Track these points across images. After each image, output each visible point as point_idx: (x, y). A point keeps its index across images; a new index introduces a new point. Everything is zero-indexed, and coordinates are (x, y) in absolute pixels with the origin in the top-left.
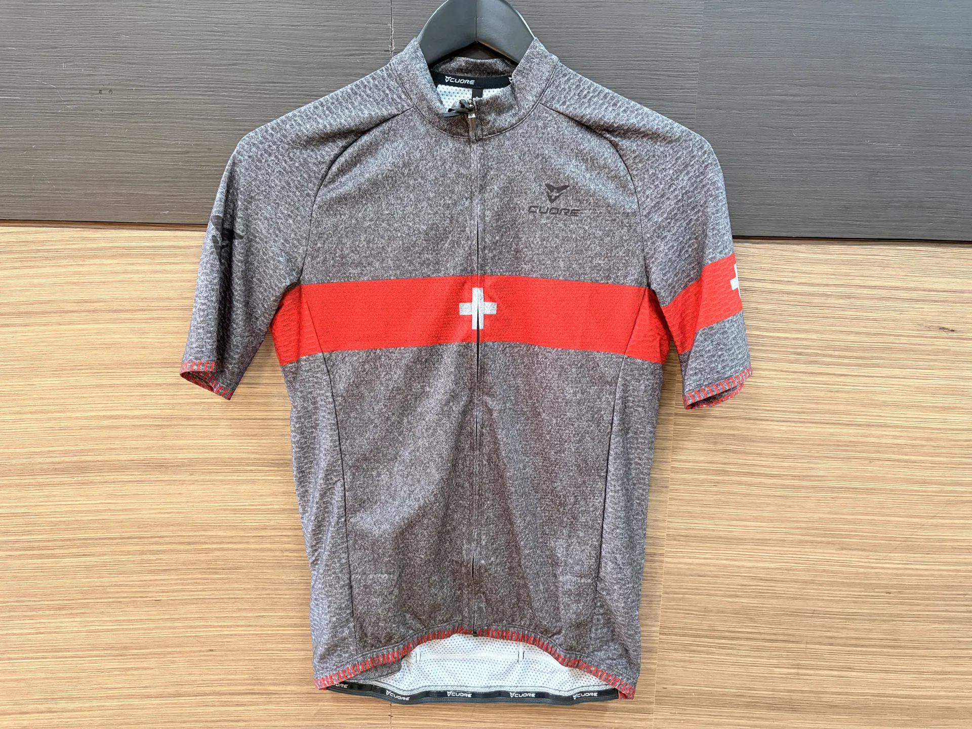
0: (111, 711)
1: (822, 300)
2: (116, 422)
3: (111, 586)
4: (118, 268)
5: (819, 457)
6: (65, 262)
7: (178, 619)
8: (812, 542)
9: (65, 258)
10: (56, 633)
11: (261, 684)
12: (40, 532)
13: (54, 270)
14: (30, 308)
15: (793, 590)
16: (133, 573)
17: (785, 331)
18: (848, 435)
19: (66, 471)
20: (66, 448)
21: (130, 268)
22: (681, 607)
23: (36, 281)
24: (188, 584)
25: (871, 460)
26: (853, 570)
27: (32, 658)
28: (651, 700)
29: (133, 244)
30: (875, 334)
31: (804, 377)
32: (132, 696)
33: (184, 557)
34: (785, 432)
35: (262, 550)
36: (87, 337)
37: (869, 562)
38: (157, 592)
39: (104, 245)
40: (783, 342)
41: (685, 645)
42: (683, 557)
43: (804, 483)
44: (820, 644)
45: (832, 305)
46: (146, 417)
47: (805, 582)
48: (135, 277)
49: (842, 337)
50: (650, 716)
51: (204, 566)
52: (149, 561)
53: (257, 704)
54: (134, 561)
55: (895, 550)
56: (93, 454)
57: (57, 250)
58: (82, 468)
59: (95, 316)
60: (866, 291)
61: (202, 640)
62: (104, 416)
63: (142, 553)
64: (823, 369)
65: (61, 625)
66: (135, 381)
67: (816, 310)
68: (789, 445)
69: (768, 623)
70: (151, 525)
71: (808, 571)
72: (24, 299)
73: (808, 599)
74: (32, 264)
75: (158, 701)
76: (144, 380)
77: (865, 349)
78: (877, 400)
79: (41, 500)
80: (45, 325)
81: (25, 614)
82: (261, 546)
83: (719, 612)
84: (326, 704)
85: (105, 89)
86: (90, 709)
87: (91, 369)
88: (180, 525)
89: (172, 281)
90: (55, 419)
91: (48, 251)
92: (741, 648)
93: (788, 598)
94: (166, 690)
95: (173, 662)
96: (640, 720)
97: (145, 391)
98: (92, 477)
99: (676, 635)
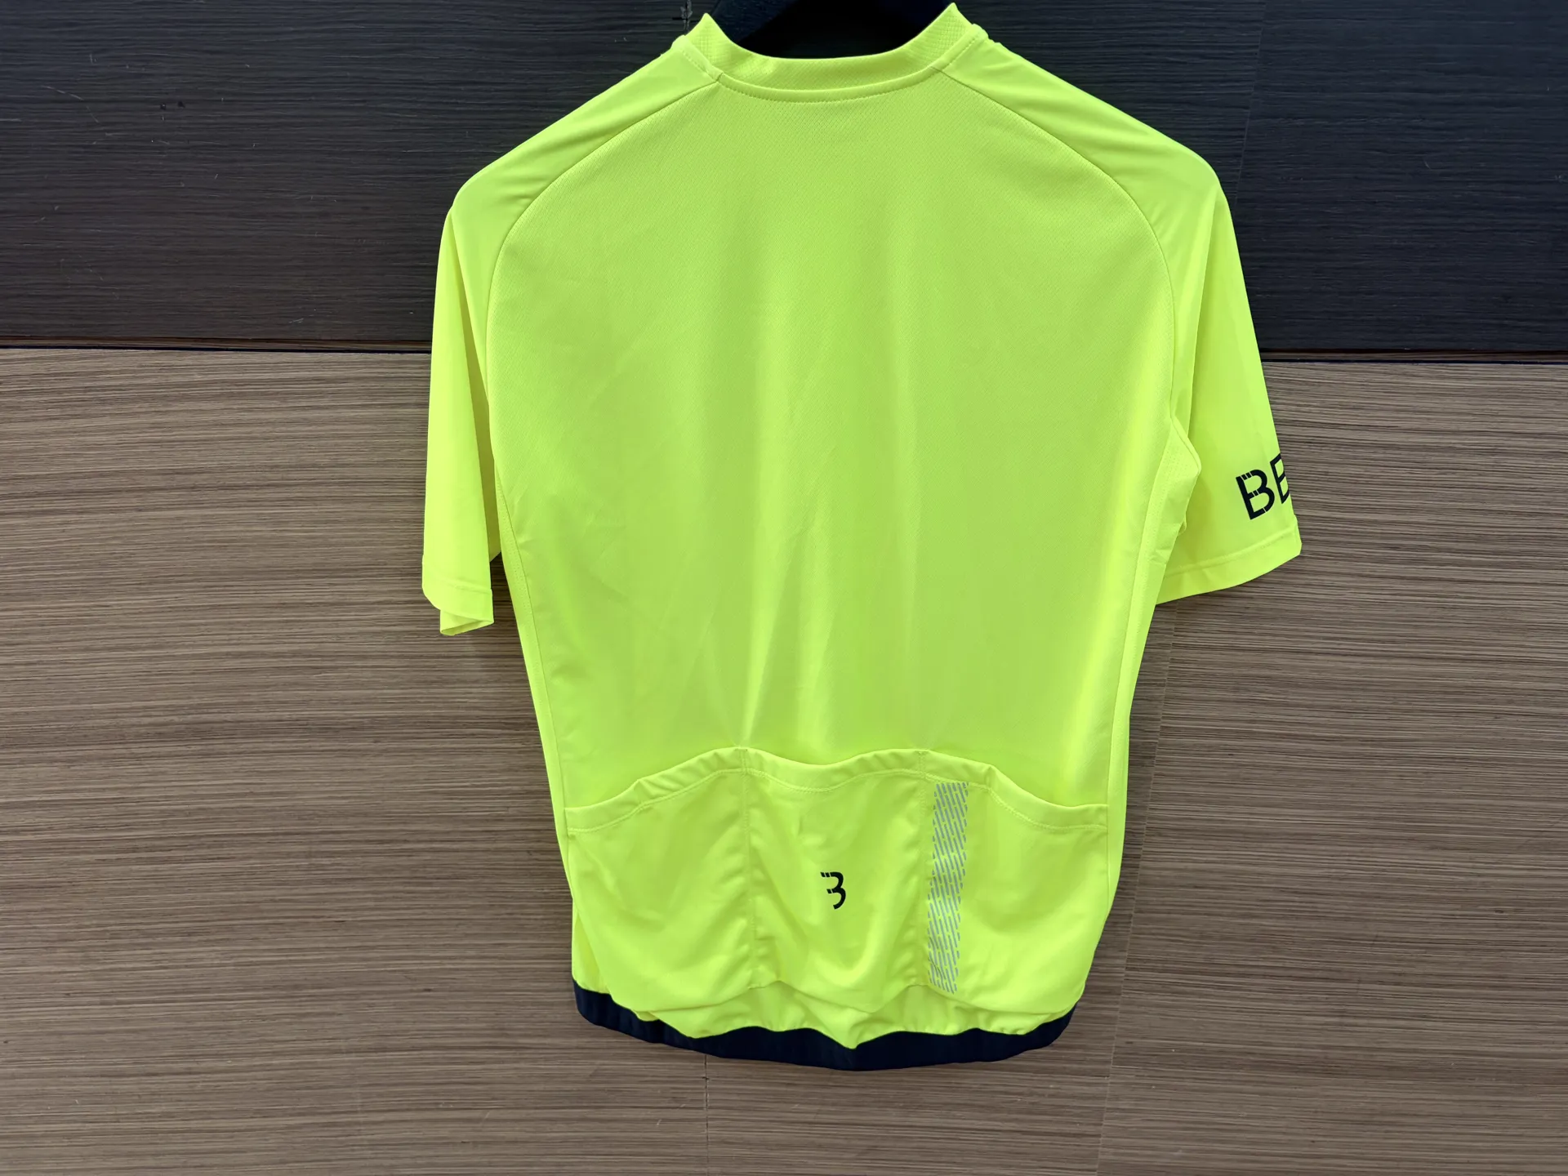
0: (282, 1072)
1: (1447, 458)
2: (248, 663)
3: (266, 901)
4: (226, 417)
5: (1407, 711)
6: (136, 408)
7: (373, 948)
8: (1384, 838)
9: (134, 400)
10: (187, 967)
11: (507, 1036)
12: (145, 826)
13: (118, 422)
14: (87, 484)
15: (1346, 907)
16: (299, 883)
17: (1373, 510)
18: (1467, 676)
19: (178, 736)
20: (174, 702)
21: (247, 416)
22: (1163, 931)
23: (89, 439)
24: (386, 899)
25: (1497, 715)
26: (1444, 878)
27: (154, 1002)
28: (1108, 1058)
29: (247, 376)
30: (1530, 514)
31: (1399, 586)
32: (311, 1052)
33: (375, 861)
34: (1357, 672)
35: (497, 851)
36: (187, 530)
37: (1473, 868)
38: (337, 911)
39: (198, 378)
40: (1369, 529)
41: (1163, 984)
42: (1172, 860)
43: (1381, 751)
44: (1382, 983)
45: (1461, 466)
46: (294, 654)
47: (1364, 896)
48: (257, 431)
49: (1471, 519)
50: (1105, 1080)
51: (407, 874)
52: (321, 867)
53: (503, 1061)
54: (297, 866)
55: (1520, 848)
56: (216, 710)
57: (119, 388)
58: (200, 732)
59: (196, 496)
60: (1524, 442)
61: (413, 976)
62: (228, 654)
63: (309, 855)
64: (1434, 572)
65: (192, 956)
66: (273, 598)
67: (1433, 475)
68: (1361, 693)
69: (1302, 954)
70: (319, 816)
71: (1373, 879)
72: (72, 469)
73: (1368, 920)
74: (79, 411)
75: (353, 1057)
76: (288, 596)
77: (1511, 540)
78: (1520, 621)
79: (143, 779)
80: (112, 511)
81: (136, 941)
82: (495, 846)
83: (1223, 938)
84: (606, 1062)
85: (170, 101)
86: (250, 1069)
87: (198, 581)
88: (366, 815)
89: (319, 437)
90: (150, 659)
91: (104, 389)
92: (1253, 988)
93: (1336, 919)
94: (365, 1043)
95: (370, 1006)
96: (1089, 1084)
97: (290, 615)
98: (219, 745)
99: (1153, 970)
